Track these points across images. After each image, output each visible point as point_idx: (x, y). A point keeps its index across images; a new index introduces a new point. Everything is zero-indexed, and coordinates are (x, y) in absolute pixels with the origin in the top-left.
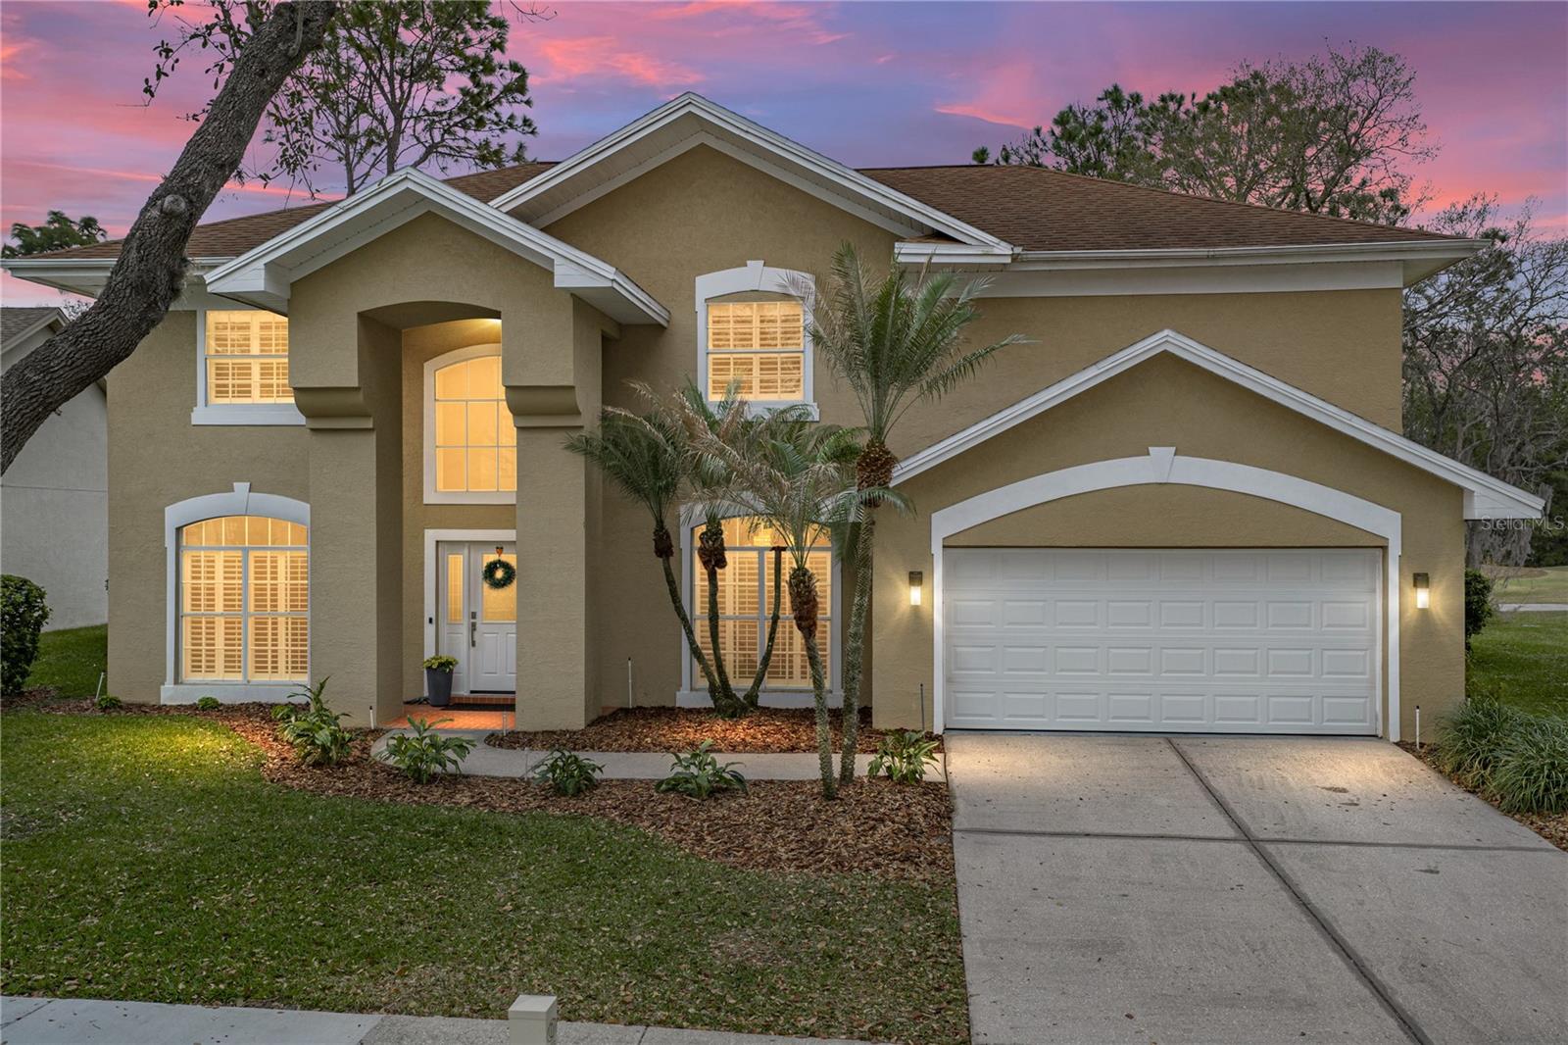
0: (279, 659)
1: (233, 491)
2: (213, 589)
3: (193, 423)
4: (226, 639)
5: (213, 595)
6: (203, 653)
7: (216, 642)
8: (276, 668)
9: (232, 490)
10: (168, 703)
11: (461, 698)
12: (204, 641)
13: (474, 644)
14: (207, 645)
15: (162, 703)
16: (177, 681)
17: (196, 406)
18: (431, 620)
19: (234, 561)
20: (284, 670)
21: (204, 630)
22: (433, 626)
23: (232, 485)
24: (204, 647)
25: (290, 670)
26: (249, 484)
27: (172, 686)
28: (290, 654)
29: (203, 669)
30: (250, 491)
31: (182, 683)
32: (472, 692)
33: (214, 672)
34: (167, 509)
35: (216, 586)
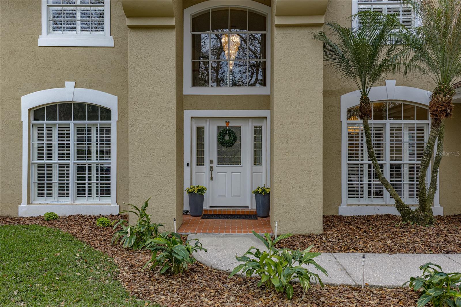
0: (92, 189)
1: (65, 87)
2: (51, 147)
3: (39, 45)
4: (59, 177)
5: (51, 150)
6: (45, 185)
7: (53, 179)
8: (91, 194)
9: (63, 86)
10: (24, 216)
11: (206, 211)
12: (45, 179)
13: (212, 179)
14: (47, 180)
15: (20, 215)
16: (28, 203)
17: (41, 35)
18: (188, 165)
19: (64, 131)
20: (95, 195)
21: (45, 172)
22: (189, 168)
23: (64, 83)
24: (46, 182)
25: (99, 195)
26: (75, 82)
27: (26, 205)
28: (99, 185)
29: (45, 195)
30: (75, 87)
31: (32, 203)
32: (211, 207)
33: (52, 196)
34: (22, 98)
35: (53, 145)
